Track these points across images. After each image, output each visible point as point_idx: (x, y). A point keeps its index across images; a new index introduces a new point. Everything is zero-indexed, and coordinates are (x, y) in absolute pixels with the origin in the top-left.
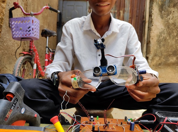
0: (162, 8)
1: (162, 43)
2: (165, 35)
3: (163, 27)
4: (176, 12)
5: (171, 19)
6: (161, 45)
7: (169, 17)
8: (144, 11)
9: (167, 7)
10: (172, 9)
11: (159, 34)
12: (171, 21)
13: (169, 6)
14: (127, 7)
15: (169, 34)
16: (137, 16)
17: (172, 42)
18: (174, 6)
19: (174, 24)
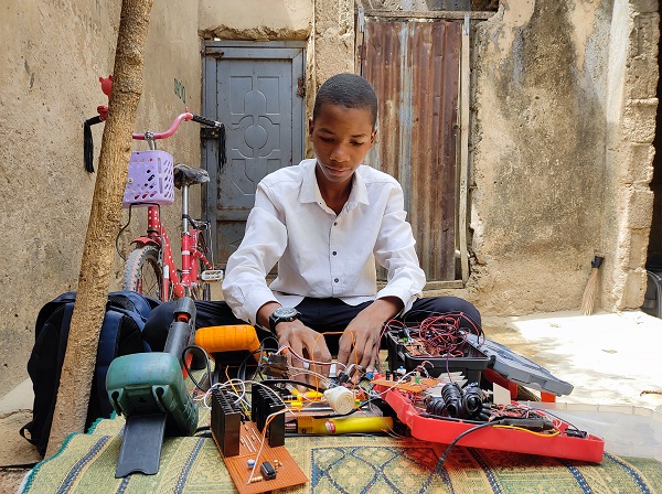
0: (503, 87)
1: (511, 188)
2: (519, 165)
3: (510, 142)
4: (542, 98)
5: (531, 118)
6: (507, 194)
7: (525, 113)
8: (456, 99)
9: (518, 86)
10: (533, 91)
11: (501, 163)
12: (532, 125)
13: (523, 84)
14: (407, 88)
15: (530, 162)
16: (435, 114)
17: (539, 183)
18: (538, 82)
19: (542, 133)
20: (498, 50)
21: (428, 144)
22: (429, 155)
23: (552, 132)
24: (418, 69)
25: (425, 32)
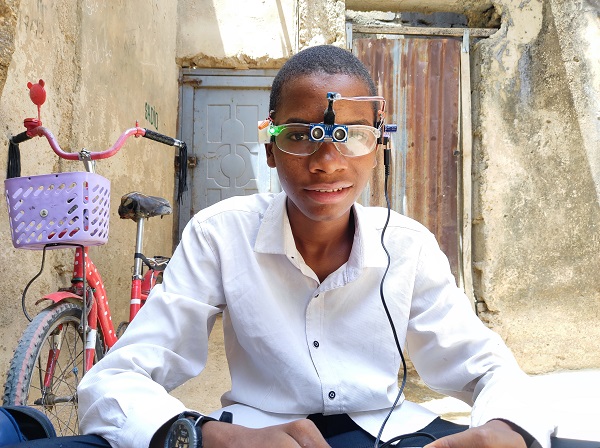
0: (510, 109)
1: (523, 223)
2: (531, 196)
3: (521, 170)
4: (555, 122)
5: (543, 143)
6: (519, 229)
7: (536, 138)
8: (456, 122)
9: (527, 109)
10: (543, 114)
11: (511, 194)
12: (544, 152)
13: (532, 106)
14: (400, 110)
15: (544, 192)
16: (433, 139)
17: (555, 217)
18: (548, 104)
19: (556, 160)
20: (502, 68)
21: (425, 172)
22: (426, 183)
23: (566, 159)
24: (413, 90)
25: (420, 49)
